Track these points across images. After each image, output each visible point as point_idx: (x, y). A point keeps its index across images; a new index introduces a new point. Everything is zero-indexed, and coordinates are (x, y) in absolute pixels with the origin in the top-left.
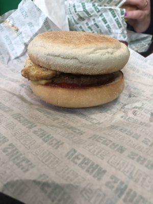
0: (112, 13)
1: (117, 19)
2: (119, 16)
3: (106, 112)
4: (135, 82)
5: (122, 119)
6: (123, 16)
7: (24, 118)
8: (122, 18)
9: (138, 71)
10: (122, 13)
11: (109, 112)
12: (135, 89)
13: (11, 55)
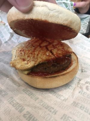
0: (65, 5)
1: (69, 8)
2: (69, 6)
3: (68, 88)
4: (84, 57)
5: (79, 94)
6: (72, 6)
7: (16, 101)
8: (72, 8)
9: (85, 49)
10: (72, 5)
11: (70, 87)
12: (84, 64)
13: (2, 40)
